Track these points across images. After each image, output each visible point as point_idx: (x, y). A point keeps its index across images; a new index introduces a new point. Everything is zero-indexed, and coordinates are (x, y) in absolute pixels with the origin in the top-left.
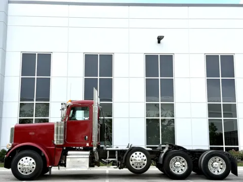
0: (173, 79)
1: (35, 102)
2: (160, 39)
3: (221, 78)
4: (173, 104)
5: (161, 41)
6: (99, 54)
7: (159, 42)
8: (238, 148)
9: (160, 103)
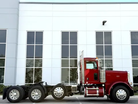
1: (34, 59)
4: (112, 60)
6: (69, 32)
9: (104, 59)
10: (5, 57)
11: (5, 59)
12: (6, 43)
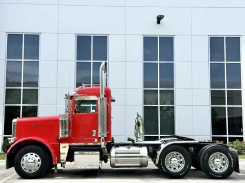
0: (173, 63)
2: (159, 19)
3: (225, 62)
4: (173, 90)
5: (161, 21)
6: (92, 36)
7: (159, 22)
8: (242, 138)
9: (159, 89)
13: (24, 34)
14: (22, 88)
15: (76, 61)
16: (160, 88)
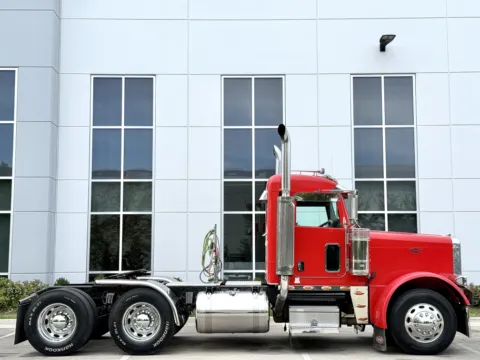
0: (413, 128)
2: (385, 42)
4: (414, 182)
5: (387, 46)
6: (253, 78)
7: (383, 49)
9: (385, 180)
10: (10, 175)
11: (10, 181)
12: (14, 122)
13: (123, 77)
14: (122, 180)
15: (224, 127)
16: (388, 177)
